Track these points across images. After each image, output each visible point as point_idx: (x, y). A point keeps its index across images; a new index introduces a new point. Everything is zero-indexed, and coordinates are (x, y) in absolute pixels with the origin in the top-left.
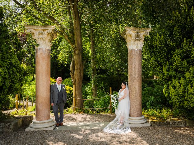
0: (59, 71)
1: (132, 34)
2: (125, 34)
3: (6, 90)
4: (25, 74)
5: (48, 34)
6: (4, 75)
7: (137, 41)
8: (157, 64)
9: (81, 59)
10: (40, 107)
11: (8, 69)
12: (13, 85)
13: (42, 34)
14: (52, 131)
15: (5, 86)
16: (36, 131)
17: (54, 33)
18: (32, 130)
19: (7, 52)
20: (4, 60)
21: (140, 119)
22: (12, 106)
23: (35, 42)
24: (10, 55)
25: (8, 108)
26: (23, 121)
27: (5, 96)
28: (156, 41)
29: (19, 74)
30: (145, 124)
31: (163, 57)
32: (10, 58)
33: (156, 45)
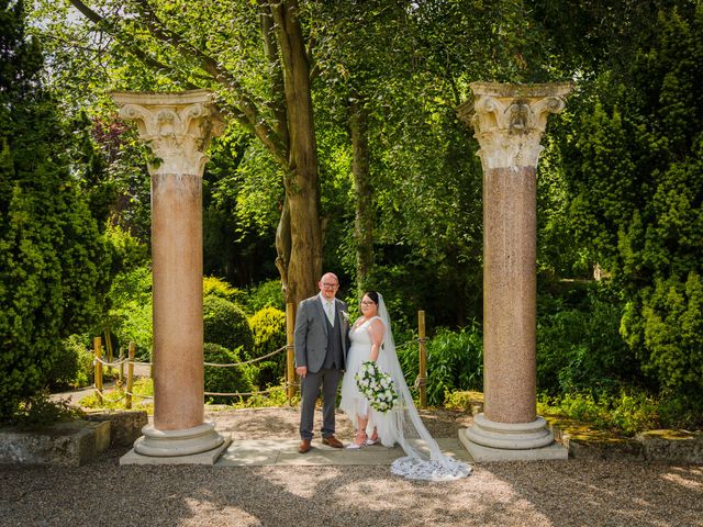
0: (244, 254)
1: (498, 106)
2: (473, 112)
3: (54, 321)
4: (117, 265)
5: (193, 120)
6: (47, 269)
7: (517, 137)
8: (596, 223)
9: (312, 209)
10: (169, 384)
11: (60, 249)
12: (78, 304)
13: (171, 121)
14: (208, 467)
15: (51, 306)
16: (154, 467)
17: (213, 115)
18: (142, 461)
19: (55, 191)
20: (43, 217)
21: (530, 431)
22: (85, 378)
23: (149, 150)
24: (64, 198)
25: (71, 384)
26: (113, 431)
27: (52, 343)
28: (591, 132)
29: (97, 265)
30: (547, 449)
31: (618, 196)
32: (66, 211)
33: (592, 149)
